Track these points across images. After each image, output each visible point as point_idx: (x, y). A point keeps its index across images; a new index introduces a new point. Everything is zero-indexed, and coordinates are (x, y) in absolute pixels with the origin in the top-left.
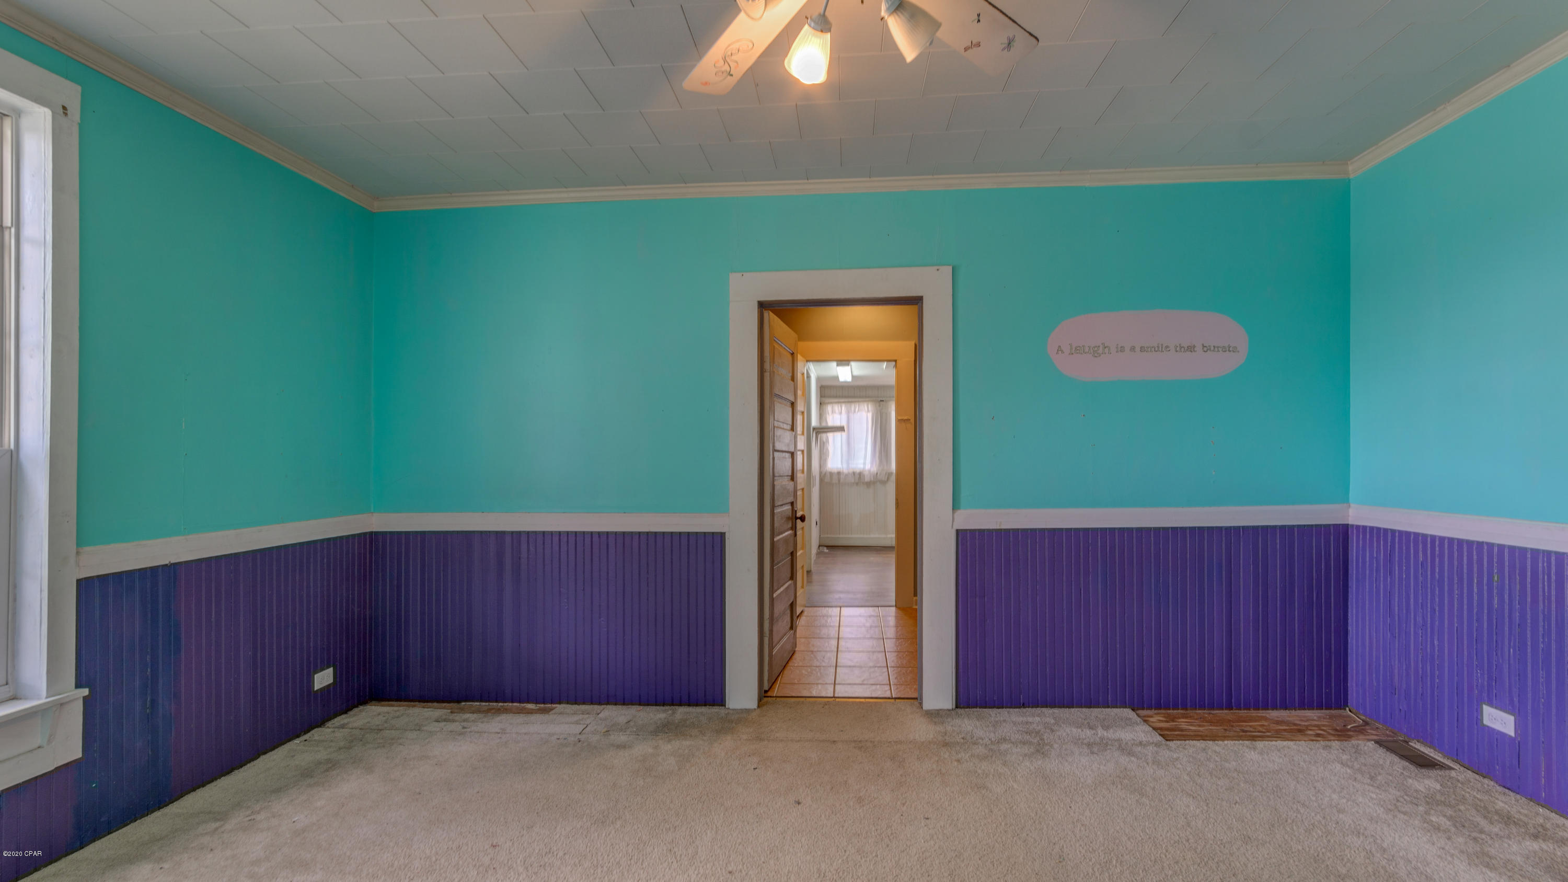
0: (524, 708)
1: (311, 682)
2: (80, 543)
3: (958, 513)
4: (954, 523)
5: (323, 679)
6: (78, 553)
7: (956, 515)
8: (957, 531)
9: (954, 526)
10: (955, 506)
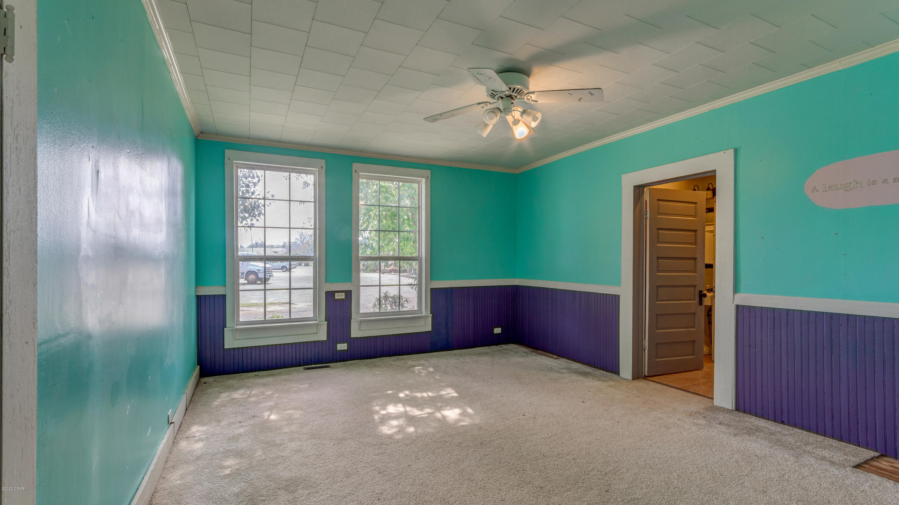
0: (553, 357)
1: (493, 331)
2: (431, 280)
3: (736, 296)
4: (734, 301)
5: (497, 330)
6: (431, 282)
7: (735, 296)
8: (737, 306)
9: (734, 303)
10: (736, 290)
